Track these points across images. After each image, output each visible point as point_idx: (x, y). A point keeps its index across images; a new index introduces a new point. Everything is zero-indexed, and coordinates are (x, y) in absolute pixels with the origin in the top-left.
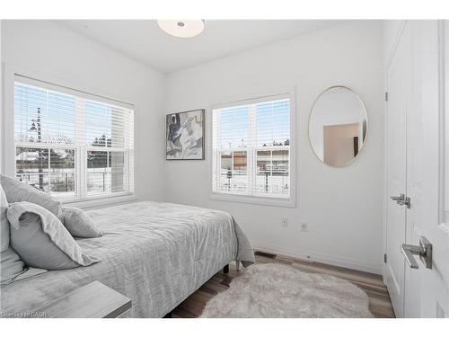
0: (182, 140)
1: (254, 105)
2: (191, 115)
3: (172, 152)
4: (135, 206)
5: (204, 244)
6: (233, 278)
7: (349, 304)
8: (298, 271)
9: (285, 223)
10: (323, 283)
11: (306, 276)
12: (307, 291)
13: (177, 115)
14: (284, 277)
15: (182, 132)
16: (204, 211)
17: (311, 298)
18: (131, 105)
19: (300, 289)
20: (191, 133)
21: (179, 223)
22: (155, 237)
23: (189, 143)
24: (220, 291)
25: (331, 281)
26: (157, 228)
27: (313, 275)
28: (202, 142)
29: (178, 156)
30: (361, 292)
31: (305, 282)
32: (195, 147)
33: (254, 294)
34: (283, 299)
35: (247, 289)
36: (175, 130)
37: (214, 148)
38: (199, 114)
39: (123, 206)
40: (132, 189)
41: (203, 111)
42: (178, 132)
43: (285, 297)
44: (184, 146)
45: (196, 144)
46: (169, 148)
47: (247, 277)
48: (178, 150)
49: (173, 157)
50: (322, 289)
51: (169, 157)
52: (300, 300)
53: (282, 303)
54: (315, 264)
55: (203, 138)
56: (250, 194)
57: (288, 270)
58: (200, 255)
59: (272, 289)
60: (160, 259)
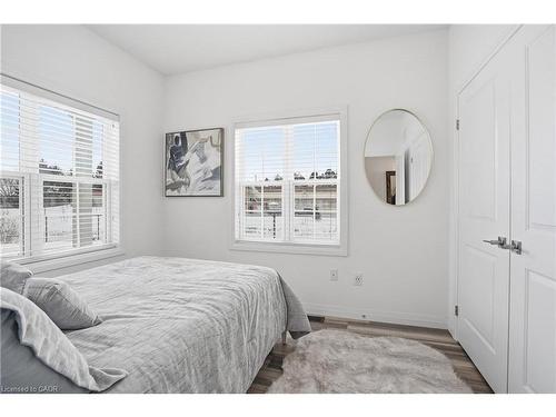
0: (190, 170)
1: (289, 127)
2: (203, 135)
3: (175, 186)
4: (129, 265)
5: (255, 315)
6: (284, 356)
7: (433, 372)
8: (359, 336)
9: (334, 276)
10: (394, 349)
11: (371, 342)
12: (382, 362)
13: (183, 134)
14: (346, 346)
15: (190, 157)
16: (240, 268)
17: (389, 371)
18: (115, 116)
19: (372, 360)
20: (203, 160)
21: (217, 289)
22: (197, 315)
23: (201, 174)
24: (276, 379)
25: (401, 345)
26: (189, 301)
27: (378, 339)
28: (219, 173)
29: (183, 190)
30: (438, 354)
31: (372, 350)
32: (211, 178)
33: (319, 375)
34: (358, 378)
35: (307, 369)
36: (179, 155)
37: (237, 180)
38: (216, 134)
39: (111, 267)
40: (116, 239)
41: (222, 130)
42: (185, 159)
43: (359, 374)
44: (193, 179)
45: (211, 175)
46: (170, 180)
47: (301, 352)
48: (184, 184)
49: (175, 193)
50: (396, 357)
51: (169, 192)
52: (378, 375)
53: (357, 382)
54: (373, 324)
55: (222, 167)
56: (287, 241)
57: (346, 337)
58: (253, 332)
59: (339, 365)
60: (211, 350)
